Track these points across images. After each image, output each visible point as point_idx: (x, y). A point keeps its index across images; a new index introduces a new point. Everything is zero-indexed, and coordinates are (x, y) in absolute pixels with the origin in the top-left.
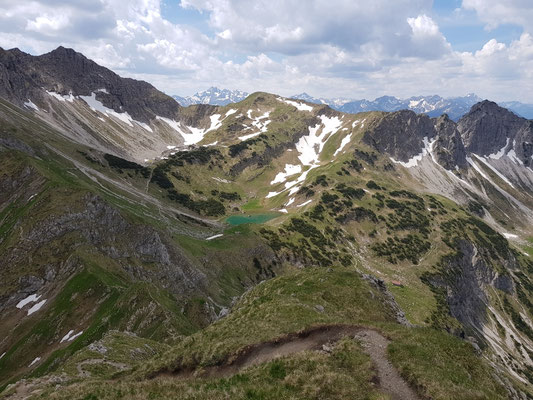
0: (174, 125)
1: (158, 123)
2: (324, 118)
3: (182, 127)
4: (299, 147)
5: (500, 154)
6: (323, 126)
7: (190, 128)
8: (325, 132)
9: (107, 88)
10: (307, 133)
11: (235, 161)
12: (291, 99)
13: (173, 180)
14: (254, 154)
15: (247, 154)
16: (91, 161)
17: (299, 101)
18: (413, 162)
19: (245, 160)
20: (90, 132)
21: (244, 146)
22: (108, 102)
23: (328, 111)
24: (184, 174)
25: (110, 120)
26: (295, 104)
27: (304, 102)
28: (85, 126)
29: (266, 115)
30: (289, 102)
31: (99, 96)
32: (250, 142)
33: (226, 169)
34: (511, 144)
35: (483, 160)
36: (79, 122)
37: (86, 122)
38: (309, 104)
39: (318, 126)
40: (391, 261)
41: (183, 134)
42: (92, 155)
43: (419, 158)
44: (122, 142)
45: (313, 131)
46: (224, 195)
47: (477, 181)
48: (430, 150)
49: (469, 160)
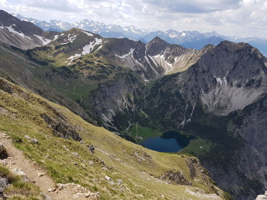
0: (40, 38)
1: (34, 37)
2: (96, 39)
3: (43, 39)
4: (84, 48)
5: (158, 56)
6: (95, 42)
7: (46, 39)
8: (96, 44)
9: (16, 24)
10: (89, 44)
11: (56, 51)
12: (86, 31)
13: (32, 55)
14: (63, 49)
15: (61, 49)
16: (6, 47)
17: (88, 32)
18: (124, 56)
19: (60, 51)
20: (8, 39)
21: (61, 46)
22: (16, 29)
23: (99, 37)
24: (37, 53)
25: (16, 35)
26: (87, 33)
27: (90, 32)
28: (7, 37)
29: (75, 36)
30: (85, 32)
31: (13, 27)
32: (63, 45)
33: (52, 53)
34: (163, 52)
35: (151, 57)
36: (5, 35)
37: (7, 36)
38: (92, 33)
39: (93, 42)
40: (92, 80)
41: (43, 42)
42: (7, 45)
43: (127, 55)
44: (19, 43)
45: (91, 43)
46: (49, 61)
47: (146, 64)
48: (132, 53)
49: (146, 57)
